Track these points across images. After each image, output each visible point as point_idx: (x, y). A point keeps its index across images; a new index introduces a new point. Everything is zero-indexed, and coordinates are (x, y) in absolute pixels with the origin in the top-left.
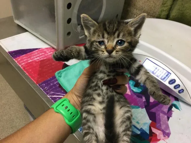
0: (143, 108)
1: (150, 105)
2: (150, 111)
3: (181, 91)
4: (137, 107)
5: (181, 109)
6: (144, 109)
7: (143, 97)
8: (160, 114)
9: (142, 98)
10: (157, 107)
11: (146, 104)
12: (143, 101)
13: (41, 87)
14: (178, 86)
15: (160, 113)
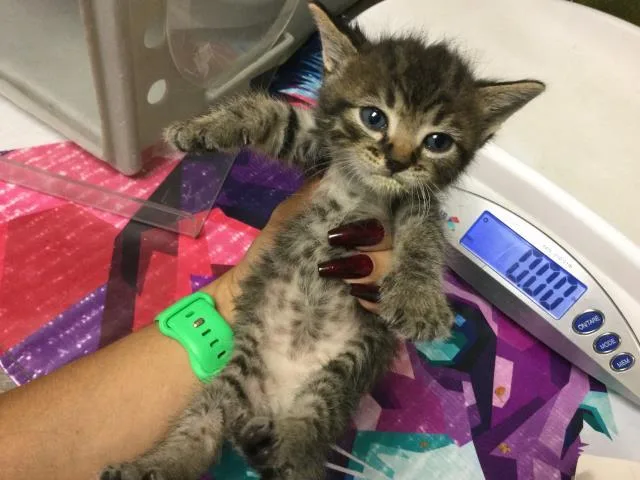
0: (466, 442)
1: (494, 422)
2: (494, 453)
3: (622, 363)
4: (442, 438)
5: (616, 432)
6: (470, 447)
7: (464, 383)
8: (532, 465)
9: (461, 390)
10: (519, 432)
11: (477, 419)
12: (467, 404)
13: (12, 372)
14: (613, 341)
15: (534, 461)
